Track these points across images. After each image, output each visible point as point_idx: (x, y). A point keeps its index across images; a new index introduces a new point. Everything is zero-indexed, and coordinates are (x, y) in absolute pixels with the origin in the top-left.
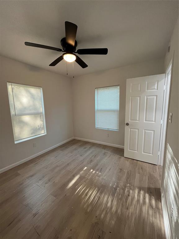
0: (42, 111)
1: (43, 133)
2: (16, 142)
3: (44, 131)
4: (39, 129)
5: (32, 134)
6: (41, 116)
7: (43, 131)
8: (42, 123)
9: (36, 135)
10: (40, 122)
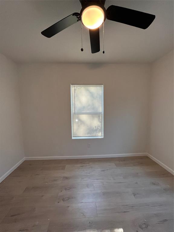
0: (101, 111)
1: (100, 135)
2: (73, 138)
3: (102, 134)
4: (96, 130)
5: (88, 133)
6: (99, 117)
7: (100, 133)
8: (99, 124)
9: (92, 135)
10: (97, 123)
